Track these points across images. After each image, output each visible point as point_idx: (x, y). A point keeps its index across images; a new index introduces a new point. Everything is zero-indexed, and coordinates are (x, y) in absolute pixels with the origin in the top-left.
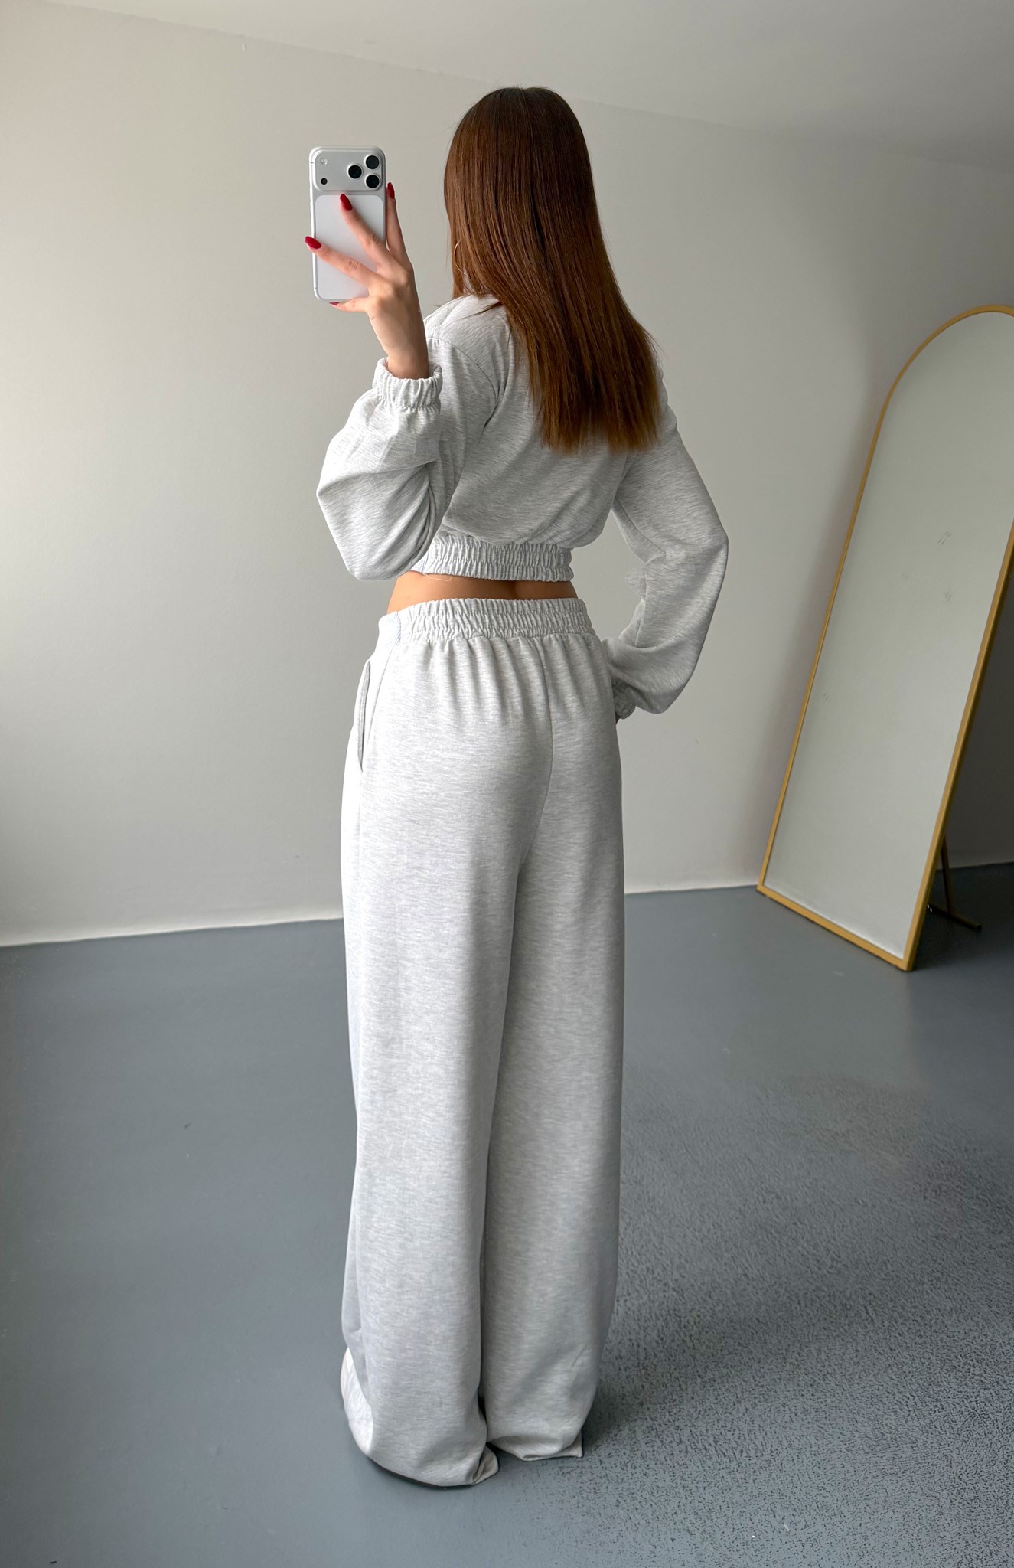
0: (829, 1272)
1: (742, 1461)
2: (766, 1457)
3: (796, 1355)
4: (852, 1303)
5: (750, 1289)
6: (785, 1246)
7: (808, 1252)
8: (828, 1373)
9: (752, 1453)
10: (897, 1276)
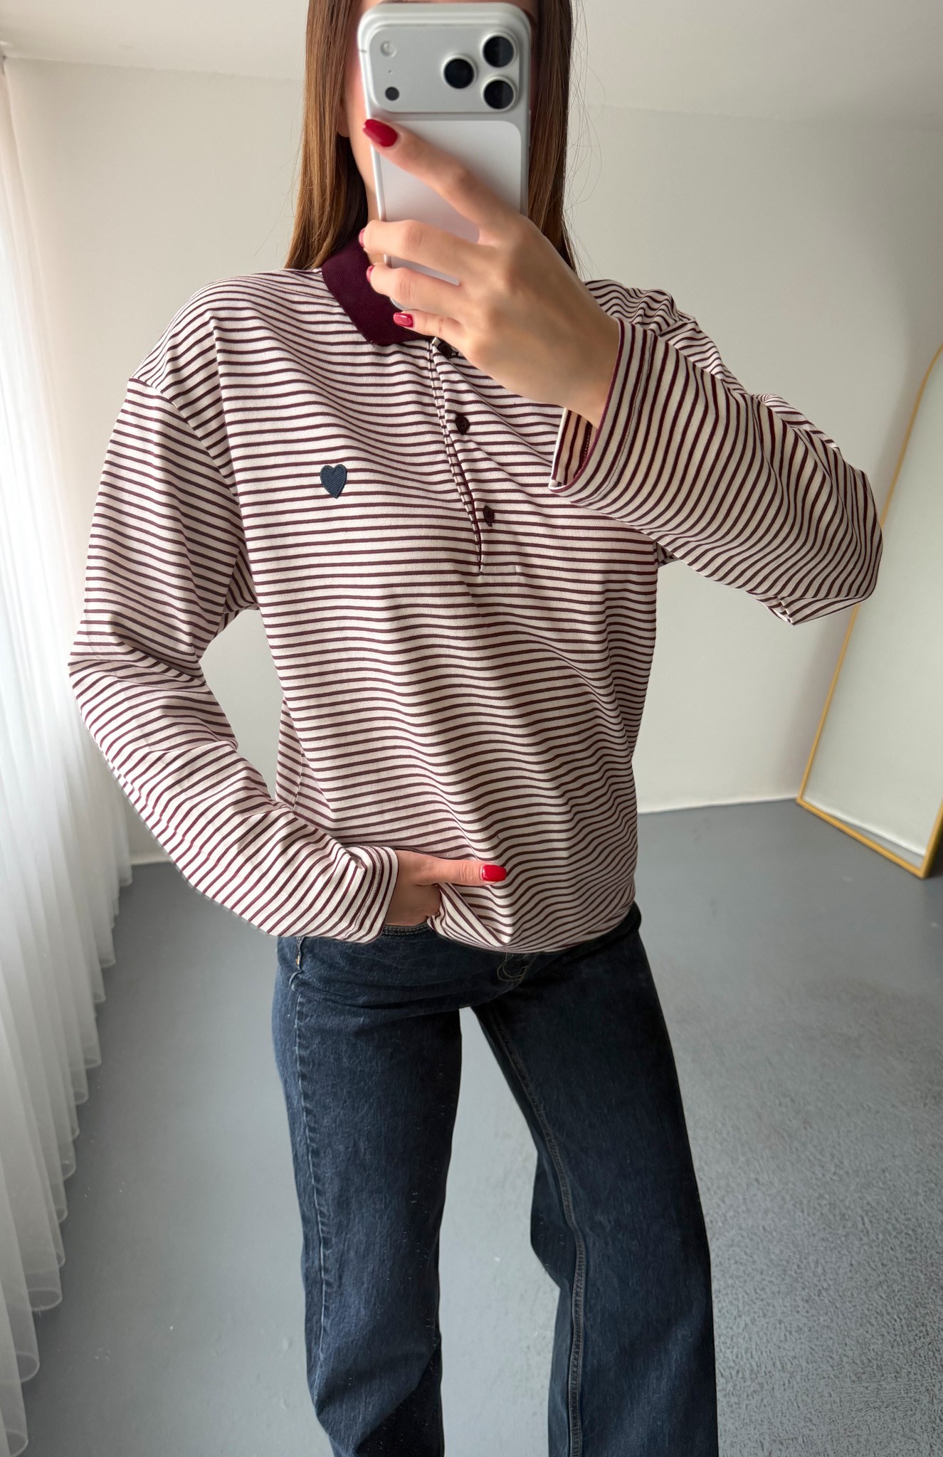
0: (832, 1179)
1: (737, 1383)
2: (760, 1380)
3: (795, 1267)
4: (850, 1212)
5: (760, 1194)
6: (794, 1150)
7: (815, 1157)
8: (823, 1288)
9: (747, 1374)
10: (894, 1186)
